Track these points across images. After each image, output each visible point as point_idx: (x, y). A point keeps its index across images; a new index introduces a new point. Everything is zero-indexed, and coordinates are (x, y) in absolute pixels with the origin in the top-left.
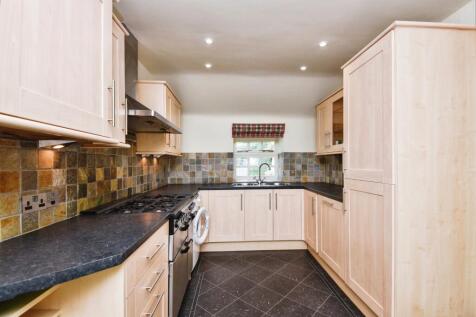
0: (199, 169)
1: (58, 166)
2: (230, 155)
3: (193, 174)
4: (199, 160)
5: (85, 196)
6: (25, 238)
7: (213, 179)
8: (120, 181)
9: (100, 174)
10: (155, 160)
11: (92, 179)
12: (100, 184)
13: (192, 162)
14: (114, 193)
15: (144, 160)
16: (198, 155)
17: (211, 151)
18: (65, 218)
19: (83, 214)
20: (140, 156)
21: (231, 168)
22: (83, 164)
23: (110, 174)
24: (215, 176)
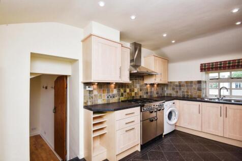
0: (180, 89)
1: (115, 88)
2: (199, 82)
3: (177, 92)
4: (180, 85)
5: (123, 96)
6: (107, 104)
7: (188, 95)
8: (136, 93)
9: (128, 90)
10: (155, 85)
11: (125, 91)
12: (128, 93)
13: (177, 86)
14: (133, 97)
15: (148, 85)
16: (180, 82)
17: (187, 80)
18: (117, 101)
19: (122, 101)
20: (146, 84)
21: (199, 89)
22: (122, 88)
23: (132, 91)
24: (190, 94)
